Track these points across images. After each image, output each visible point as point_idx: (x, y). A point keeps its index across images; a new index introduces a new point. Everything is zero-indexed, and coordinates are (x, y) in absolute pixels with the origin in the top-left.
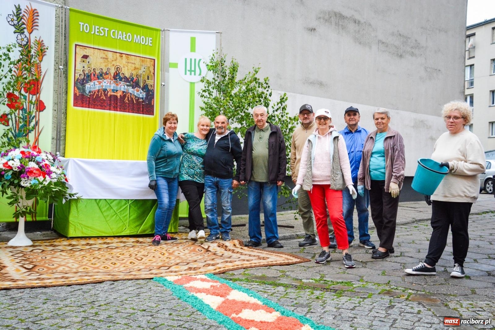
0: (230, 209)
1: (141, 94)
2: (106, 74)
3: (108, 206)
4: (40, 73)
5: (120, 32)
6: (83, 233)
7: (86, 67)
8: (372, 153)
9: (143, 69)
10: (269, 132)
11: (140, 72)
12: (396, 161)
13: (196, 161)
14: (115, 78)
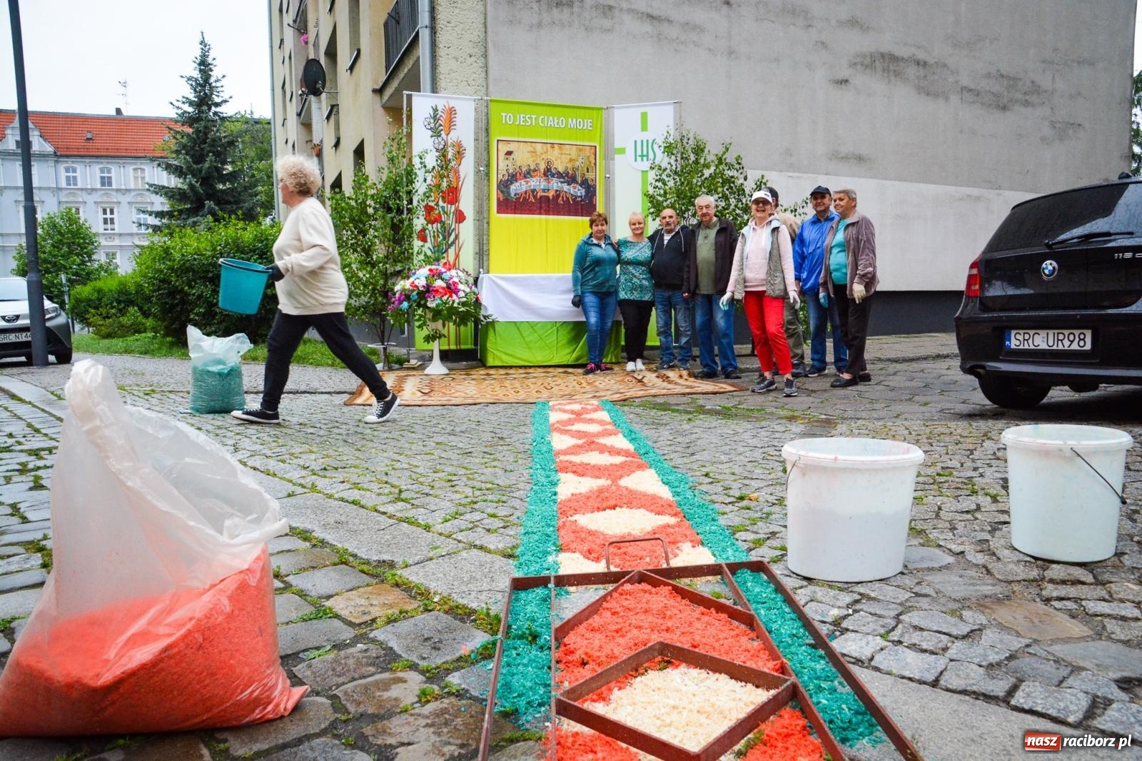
0: (689, 331)
1: (579, 191)
2: (535, 170)
3: (531, 330)
4: (458, 178)
5: (551, 118)
6: (502, 361)
7: (510, 165)
8: (831, 248)
9: (580, 160)
10: (718, 228)
11: (577, 164)
12: (862, 255)
13: (634, 271)
14: (545, 174)
